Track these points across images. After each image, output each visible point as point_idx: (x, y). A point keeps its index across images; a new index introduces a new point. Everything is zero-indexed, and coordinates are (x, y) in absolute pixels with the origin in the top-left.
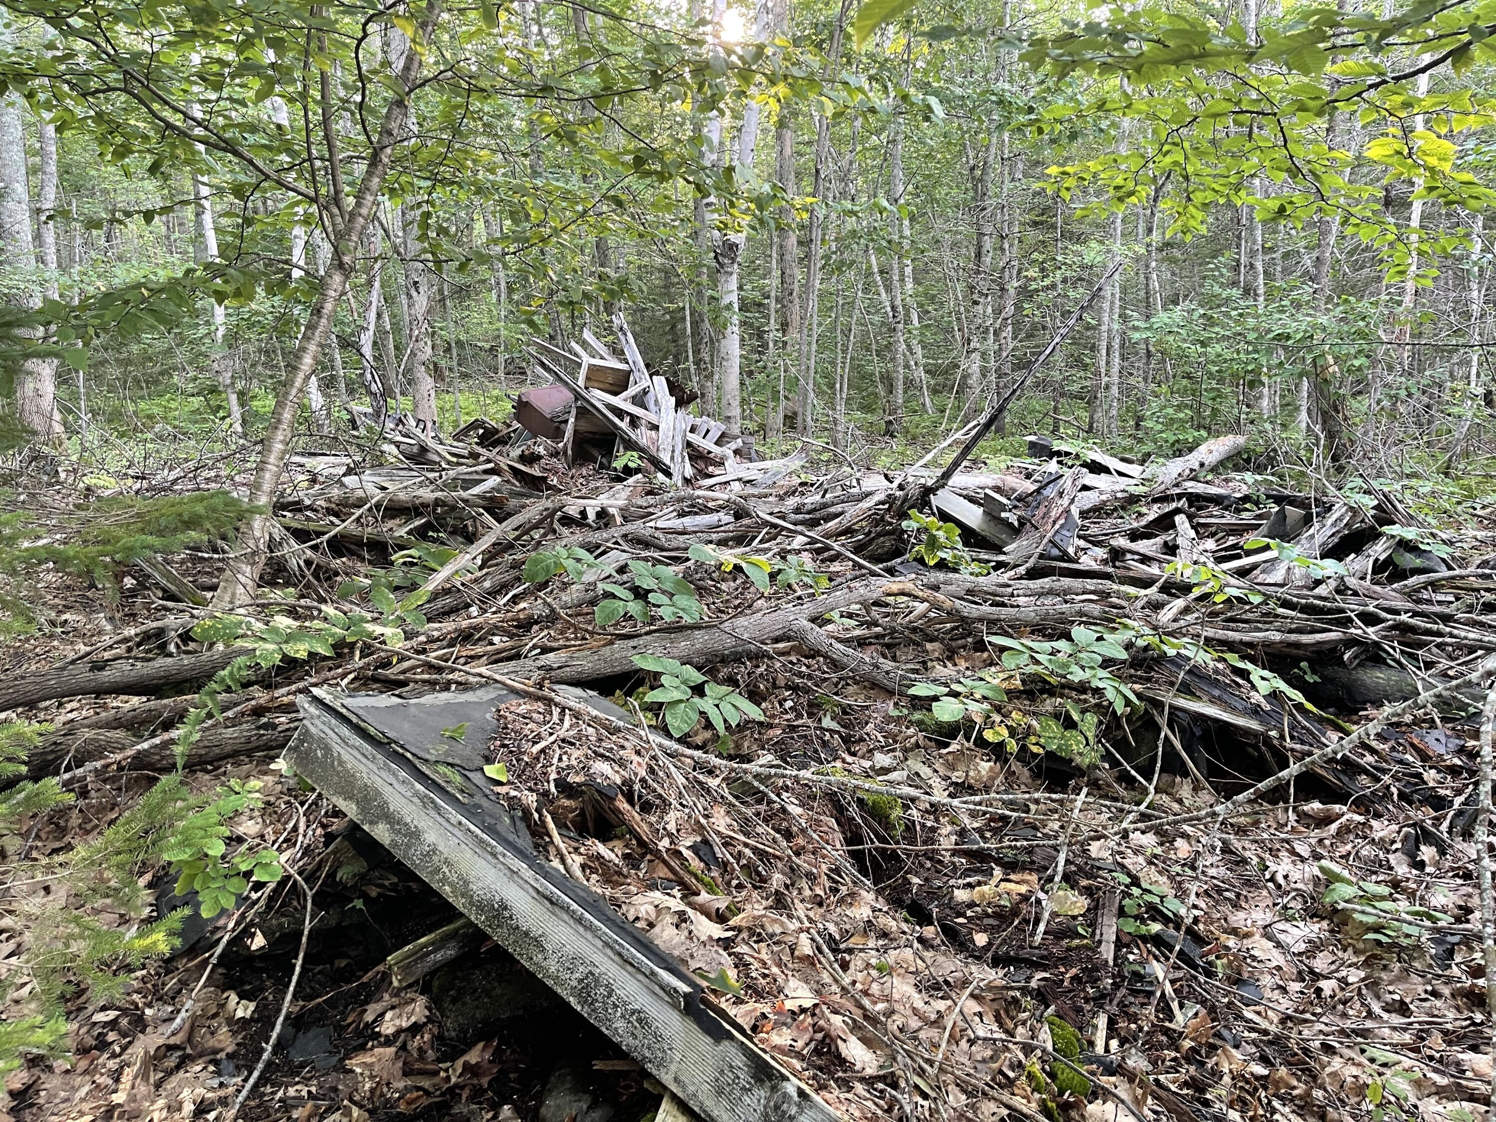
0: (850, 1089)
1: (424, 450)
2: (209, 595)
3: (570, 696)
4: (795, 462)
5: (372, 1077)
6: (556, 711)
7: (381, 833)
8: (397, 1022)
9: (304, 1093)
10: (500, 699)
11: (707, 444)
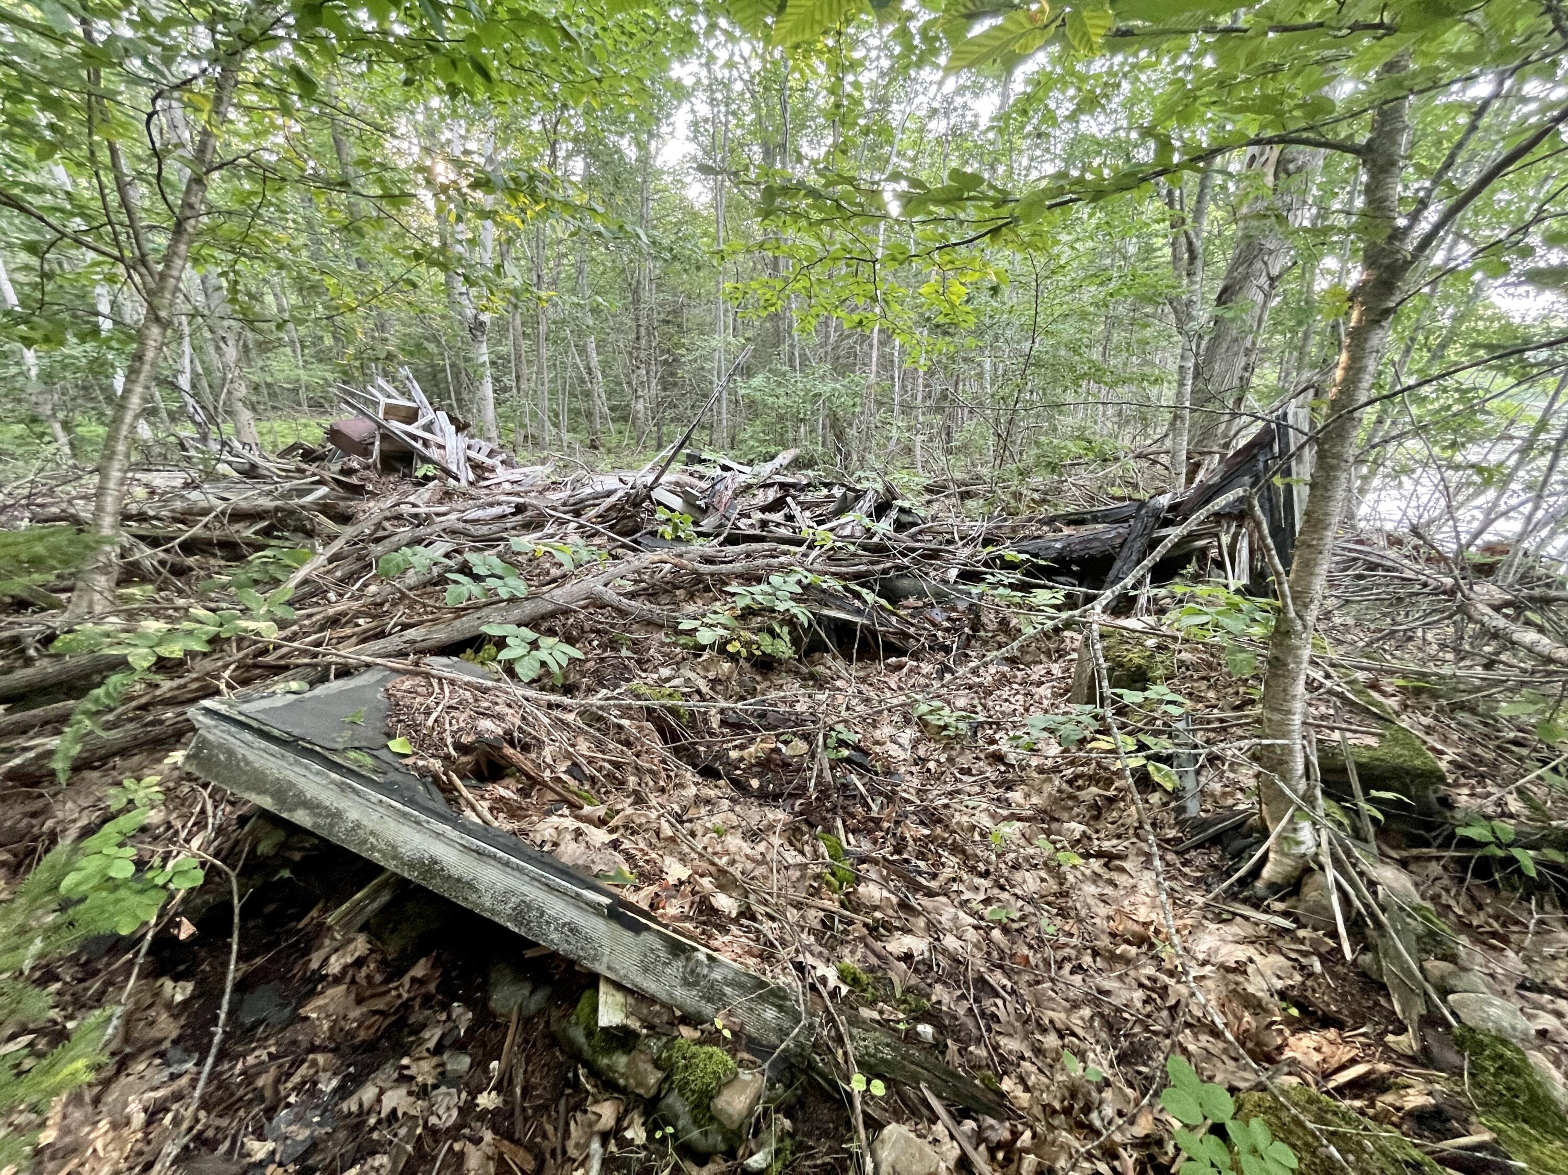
0: (728, 932)
1: (254, 466)
2: (64, 596)
3: (438, 664)
4: (548, 469)
5: (328, 1016)
6: (435, 682)
7: (302, 818)
8: (342, 961)
9: (265, 1057)
10: (385, 679)
11: (481, 458)
